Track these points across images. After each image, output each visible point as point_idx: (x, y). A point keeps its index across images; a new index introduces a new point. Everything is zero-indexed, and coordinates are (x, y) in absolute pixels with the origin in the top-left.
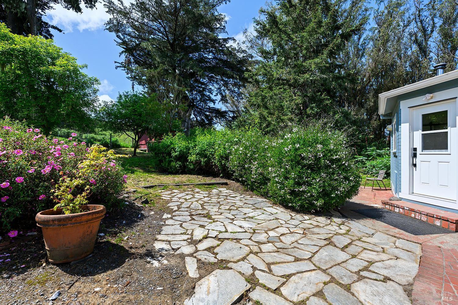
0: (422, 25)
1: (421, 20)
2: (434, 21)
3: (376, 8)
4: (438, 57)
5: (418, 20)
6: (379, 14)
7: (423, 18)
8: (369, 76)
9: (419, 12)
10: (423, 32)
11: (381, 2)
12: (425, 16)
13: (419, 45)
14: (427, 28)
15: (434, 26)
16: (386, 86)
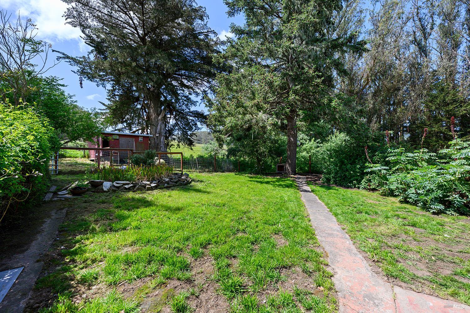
0: (421, 24)
1: (420, 18)
2: (433, 18)
3: (372, 9)
4: (441, 54)
5: (416, 18)
6: (375, 15)
7: (422, 15)
8: (368, 77)
9: (418, 9)
10: (422, 30)
11: (376, 2)
12: (424, 14)
13: (419, 44)
14: (427, 26)
15: (433, 24)
16: (385, 86)
